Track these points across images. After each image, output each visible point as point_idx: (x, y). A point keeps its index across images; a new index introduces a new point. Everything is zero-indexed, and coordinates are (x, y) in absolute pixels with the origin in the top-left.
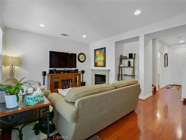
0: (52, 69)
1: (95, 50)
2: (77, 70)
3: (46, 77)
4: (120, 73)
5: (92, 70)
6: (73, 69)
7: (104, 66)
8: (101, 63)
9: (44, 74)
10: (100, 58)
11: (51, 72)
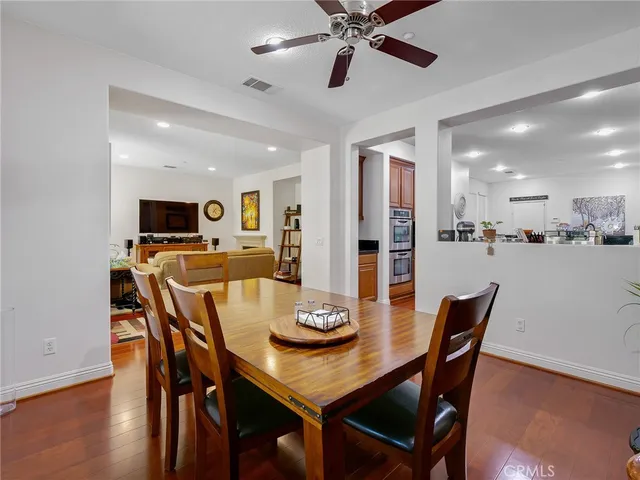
0: (146, 235)
1: (243, 195)
2: (201, 237)
3: (133, 250)
4: (287, 243)
5: (238, 238)
6: (191, 235)
7: (257, 229)
8: (251, 224)
9: (130, 244)
10: (251, 213)
11: (143, 240)
